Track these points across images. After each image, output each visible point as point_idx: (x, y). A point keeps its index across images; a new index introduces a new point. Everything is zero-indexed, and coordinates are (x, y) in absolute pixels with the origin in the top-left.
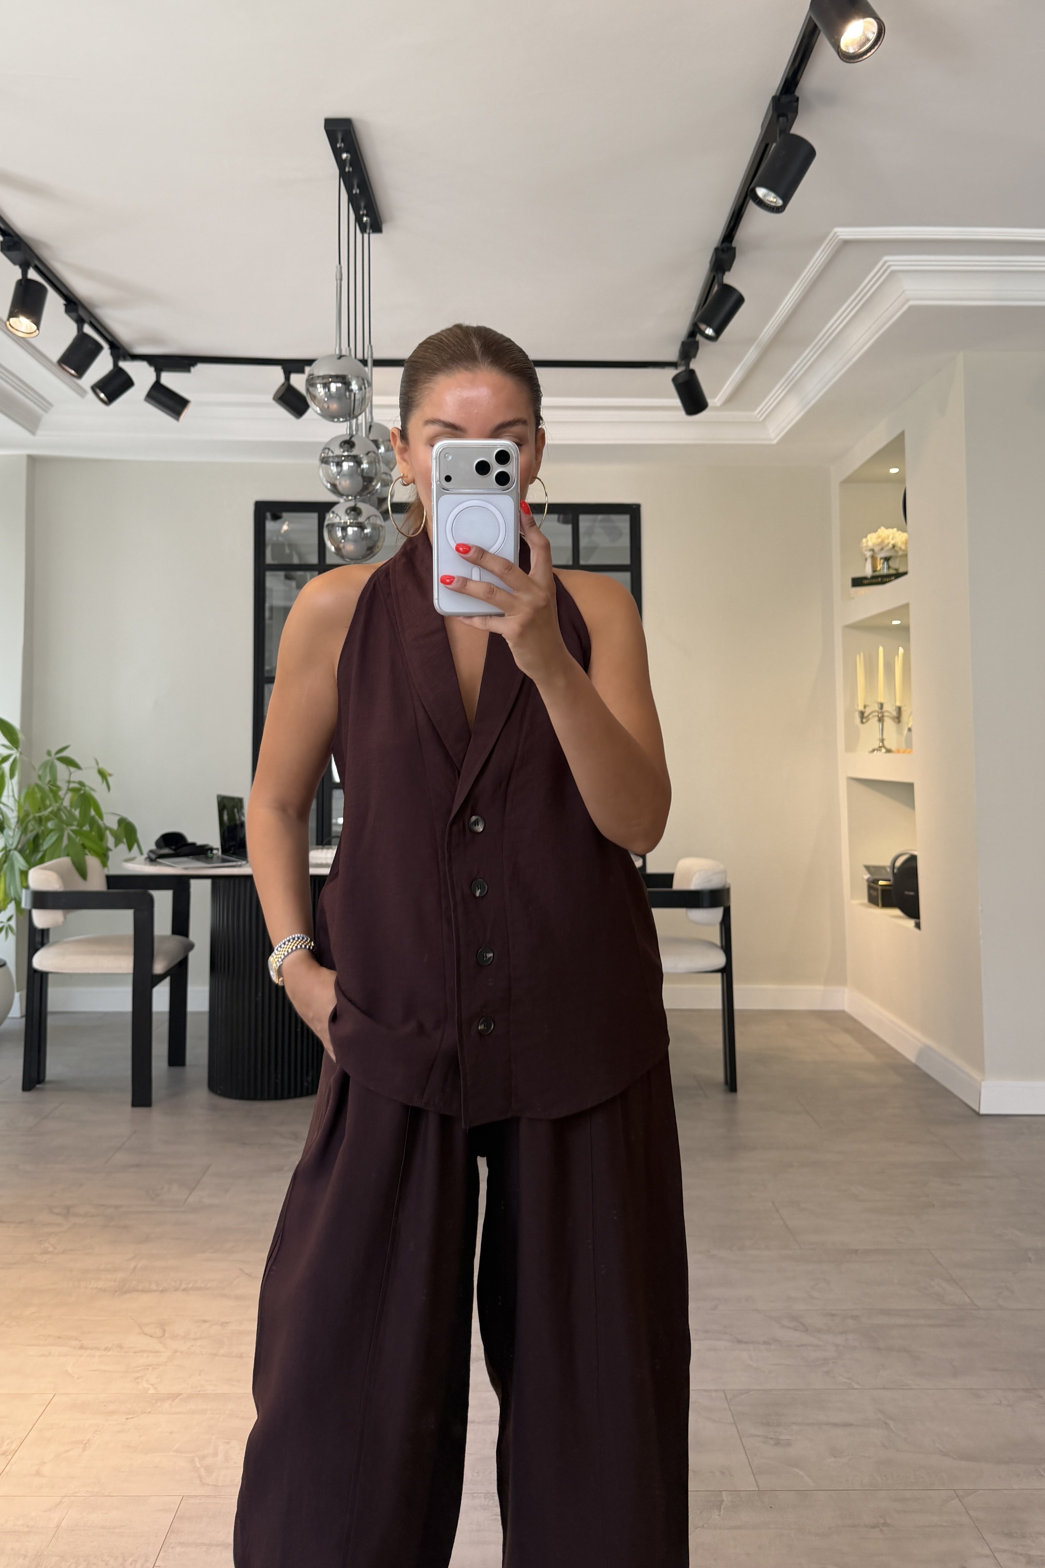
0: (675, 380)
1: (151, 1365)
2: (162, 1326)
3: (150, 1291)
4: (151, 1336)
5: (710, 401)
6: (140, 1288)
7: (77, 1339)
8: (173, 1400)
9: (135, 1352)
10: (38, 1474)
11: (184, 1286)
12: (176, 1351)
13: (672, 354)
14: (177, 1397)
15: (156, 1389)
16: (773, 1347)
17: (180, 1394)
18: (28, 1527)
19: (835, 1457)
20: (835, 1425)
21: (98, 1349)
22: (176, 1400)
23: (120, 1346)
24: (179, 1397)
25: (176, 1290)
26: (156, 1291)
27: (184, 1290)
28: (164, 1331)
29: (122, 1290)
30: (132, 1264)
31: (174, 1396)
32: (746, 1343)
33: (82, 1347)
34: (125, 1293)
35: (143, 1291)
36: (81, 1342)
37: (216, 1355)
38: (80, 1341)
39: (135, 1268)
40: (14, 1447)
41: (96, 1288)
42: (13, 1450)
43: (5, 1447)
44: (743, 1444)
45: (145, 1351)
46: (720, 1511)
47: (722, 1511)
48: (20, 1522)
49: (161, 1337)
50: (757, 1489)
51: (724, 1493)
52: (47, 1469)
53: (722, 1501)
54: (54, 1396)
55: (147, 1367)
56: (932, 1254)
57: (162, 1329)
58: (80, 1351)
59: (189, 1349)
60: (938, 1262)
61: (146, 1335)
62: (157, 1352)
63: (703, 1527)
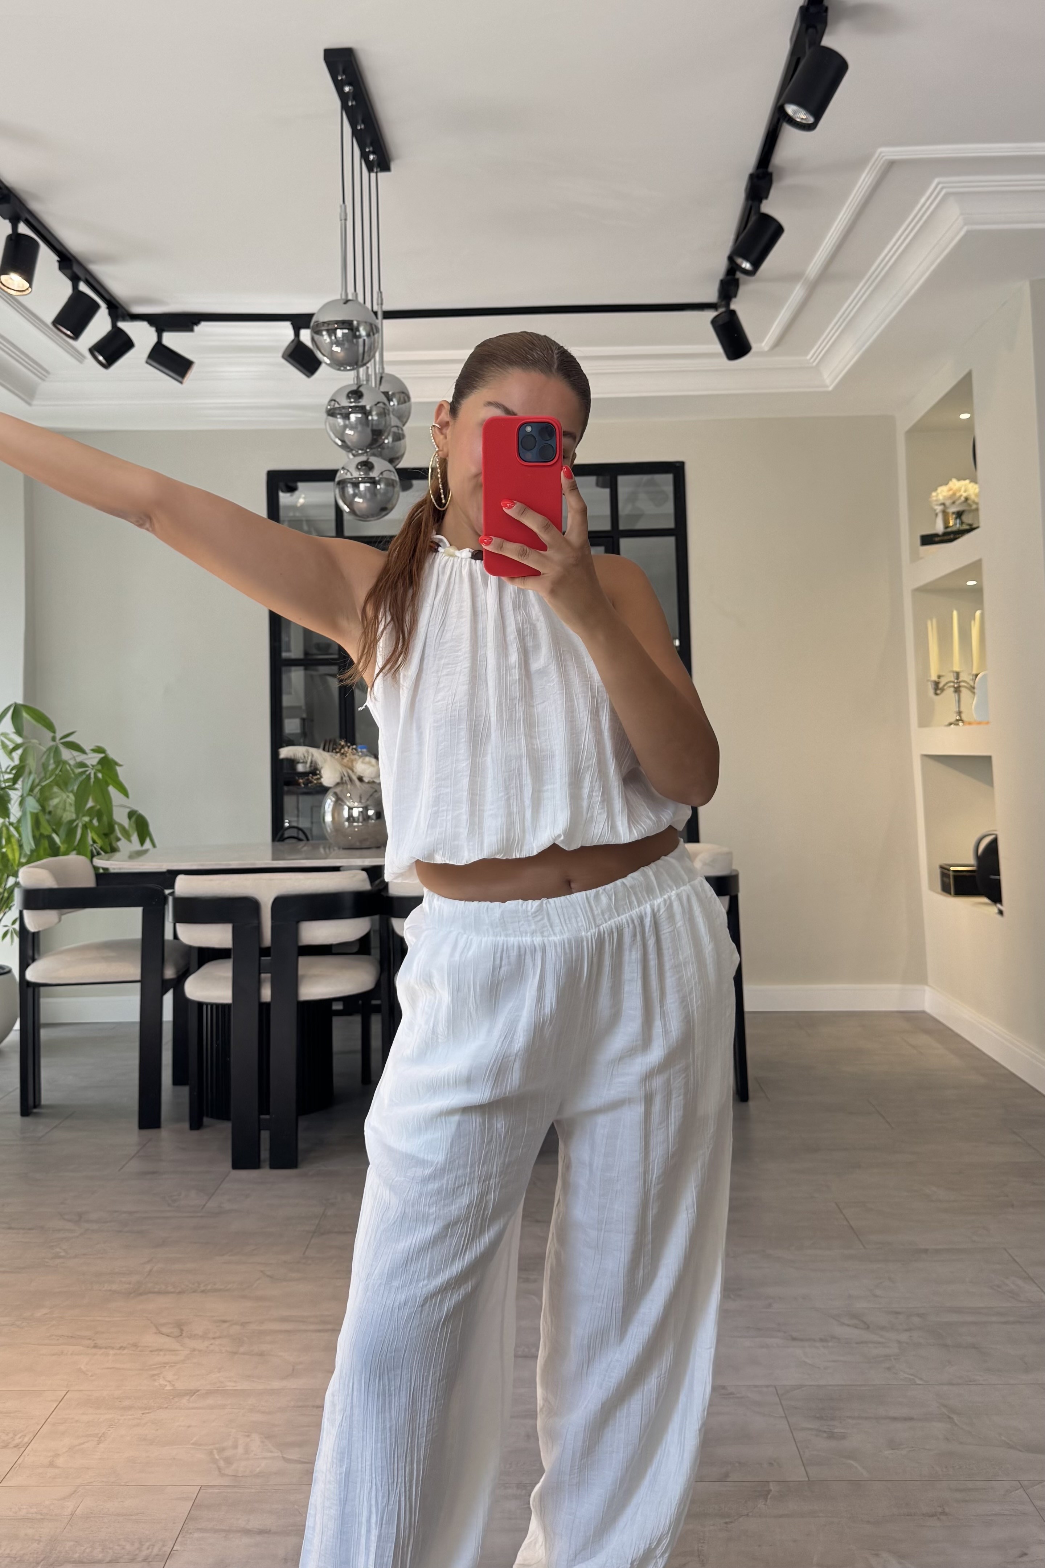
0: (714, 322)
1: (168, 1363)
2: (180, 1326)
3: (167, 1293)
4: (168, 1336)
5: (755, 346)
6: (156, 1290)
7: (90, 1339)
8: (191, 1396)
9: (151, 1351)
10: (51, 1465)
11: (202, 1288)
12: (194, 1350)
13: (711, 294)
14: (195, 1393)
15: (173, 1385)
16: (830, 1344)
17: (198, 1391)
18: (41, 1514)
19: (893, 1449)
20: (895, 1419)
21: (112, 1348)
22: (194, 1396)
23: (135, 1345)
24: (197, 1394)
25: (195, 1292)
26: (172, 1293)
27: (203, 1291)
28: (182, 1330)
29: (137, 1292)
30: (148, 1267)
31: (192, 1393)
32: (802, 1340)
33: (95, 1347)
34: (141, 1294)
35: (159, 1293)
36: (95, 1342)
37: (236, 1353)
38: (94, 1340)
39: (151, 1271)
40: (26, 1440)
41: (110, 1290)
42: (26, 1443)
43: (17, 1441)
44: (794, 1437)
45: (161, 1350)
46: (766, 1501)
47: (768, 1501)
48: (34, 1510)
49: (179, 1336)
50: (807, 1479)
51: (771, 1484)
52: (60, 1461)
53: (769, 1491)
54: (67, 1393)
55: (164, 1365)
56: (1008, 1253)
57: (180, 1329)
58: (94, 1351)
59: (207, 1347)
60: (1014, 1260)
61: (163, 1334)
62: (174, 1351)
63: (747, 1515)
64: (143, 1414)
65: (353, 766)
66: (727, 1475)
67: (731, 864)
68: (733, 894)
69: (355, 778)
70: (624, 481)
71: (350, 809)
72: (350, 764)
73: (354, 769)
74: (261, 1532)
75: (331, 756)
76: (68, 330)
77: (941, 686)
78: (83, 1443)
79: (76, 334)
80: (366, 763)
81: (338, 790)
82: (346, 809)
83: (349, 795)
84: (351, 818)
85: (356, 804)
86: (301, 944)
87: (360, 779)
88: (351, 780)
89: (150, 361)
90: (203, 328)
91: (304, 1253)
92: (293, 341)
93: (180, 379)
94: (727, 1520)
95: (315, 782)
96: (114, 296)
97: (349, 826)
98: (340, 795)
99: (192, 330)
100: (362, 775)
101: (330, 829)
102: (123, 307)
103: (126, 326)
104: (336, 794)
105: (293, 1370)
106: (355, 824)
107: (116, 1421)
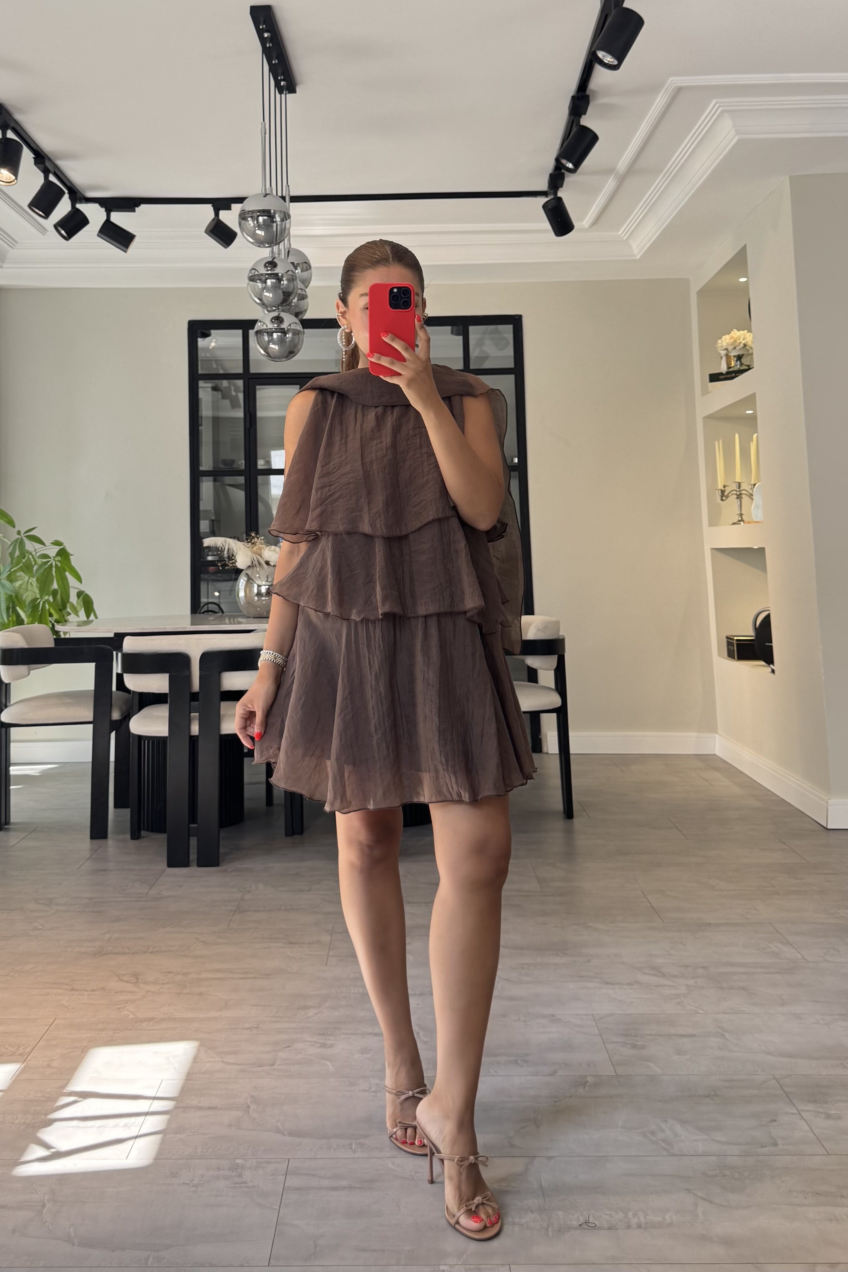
0: (545, 206)
1: (129, 1000)
2: (136, 976)
3: (124, 953)
4: (127, 982)
5: (577, 224)
6: (115, 951)
7: (68, 985)
8: (149, 1022)
9: (116, 993)
10: (49, 1066)
11: (151, 950)
12: (148, 992)
14: (152, 1020)
15: (135, 1015)
16: (634, 987)
17: (155, 1018)
19: (679, 1055)
20: (682, 1036)
21: (86, 991)
22: (151, 1022)
23: (103, 989)
24: (154, 1020)
25: (145, 952)
26: (128, 953)
27: (151, 952)
28: (138, 979)
29: (101, 953)
30: (107, 936)
31: (151, 1020)
32: (613, 984)
33: (73, 989)
34: (104, 955)
35: (118, 953)
36: (72, 986)
37: (181, 993)
39: (110, 938)
40: (28, 1050)
41: (80, 952)
42: (28, 1052)
43: (21, 1051)
44: (606, 1048)
45: (124, 992)
46: (585, 1087)
47: (586, 1088)
48: (40, 1094)
49: (136, 983)
50: (615, 1074)
51: (588, 1077)
52: (55, 1064)
53: (587, 1082)
54: (55, 1020)
55: (126, 1002)
56: (772, 926)
57: (136, 978)
58: (74, 992)
59: (159, 990)
60: (777, 931)
61: (123, 981)
62: (133, 992)
63: (571, 1096)
64: (114, 1033)
65: (262, 553)
66: (555, 1072)
67: (559, 631)
68: (560, 654)
69: (263, 562)
70: (474, 331)
71: (259, 586)
72: (259, 551)
73: (262, 555)
74: (210, 1108)
75: (244, 545)
76: (40, 211)
77: (726, 494)
78: (71, 1053)
79: (47, 215)
80: (272, 551)
81: (249, 572)
82: (256, 586)
83: (258, 575)
84: (259, 594)
85: (264, 583)
86: (222, 690)
87: (267, 563)
88: (259, 563)
89: (100, 235)
90: (143, 208)
91: (228, 926)
92: (213, 220)
93: (125, 249)
94: (556, 1100)
95: (231, 565)
96: (74, 183)
97: (258, 600)
98: (252, 577)
99: (134, 211)
100: (268, 560)
101: (243, 603)
102: (80, 193)
103: (83, 207)
104: (247, 574)
105: (226, 1005)
106: (263, 598)
107: (94, 1038)
